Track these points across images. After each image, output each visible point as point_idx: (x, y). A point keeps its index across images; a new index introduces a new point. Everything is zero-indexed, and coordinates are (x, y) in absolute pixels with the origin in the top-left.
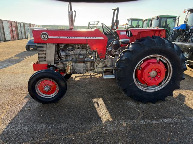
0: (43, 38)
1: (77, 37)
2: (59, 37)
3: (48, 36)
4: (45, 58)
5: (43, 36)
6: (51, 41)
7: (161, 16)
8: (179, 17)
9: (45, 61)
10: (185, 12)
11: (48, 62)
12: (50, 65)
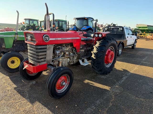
0: (45, 40)
1: (67, 38)
2: (56, 39)
3: (49, 38)
4: (45, 58)
5: (46, 38)
6: (51, 43)
7: (58, 20)
8: (68, 22)
9: (45, 61)
10: (74, 19)
11: (48, 61)
12: (49, 64)
